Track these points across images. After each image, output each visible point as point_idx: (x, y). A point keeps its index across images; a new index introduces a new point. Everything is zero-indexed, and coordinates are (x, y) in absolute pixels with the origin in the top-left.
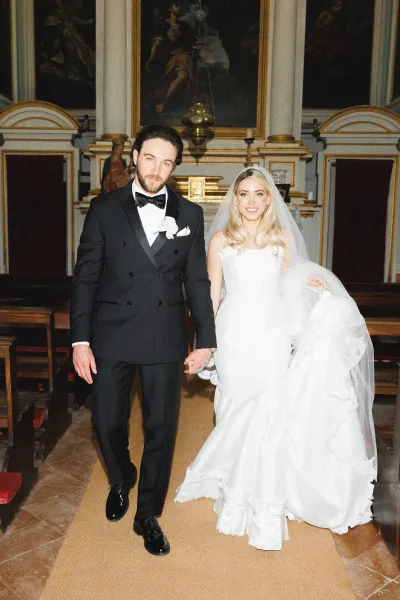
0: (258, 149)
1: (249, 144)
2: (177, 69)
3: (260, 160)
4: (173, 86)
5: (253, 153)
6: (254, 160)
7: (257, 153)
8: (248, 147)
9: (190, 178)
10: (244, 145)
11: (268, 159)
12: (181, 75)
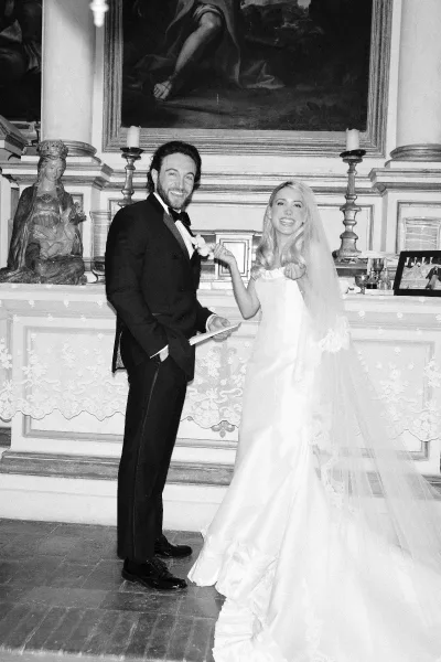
0: (372, 175)
1: (351, 163)
2: (200, 10)
3: (377, 201)
4: (192, 43)
5: (358, 185)
6: (360, 200)
7: (369, 185)
8: (350, 171)
9: (219, 237)
10: (341, 166)
11: (394, 196)
12: (208, 23)
